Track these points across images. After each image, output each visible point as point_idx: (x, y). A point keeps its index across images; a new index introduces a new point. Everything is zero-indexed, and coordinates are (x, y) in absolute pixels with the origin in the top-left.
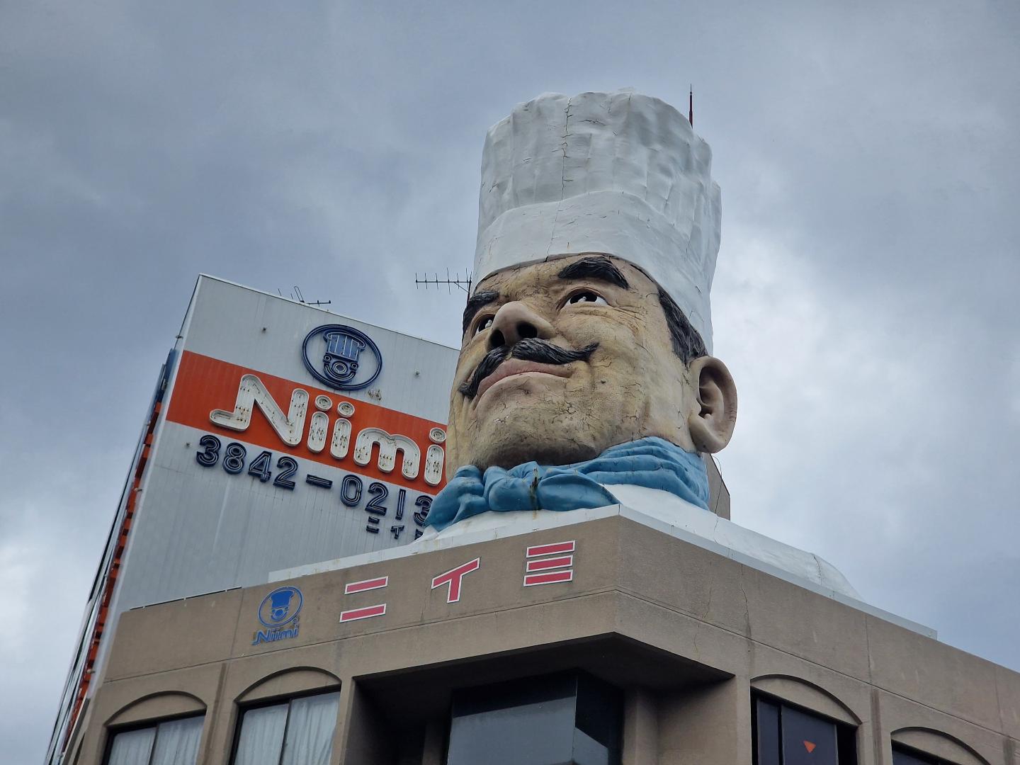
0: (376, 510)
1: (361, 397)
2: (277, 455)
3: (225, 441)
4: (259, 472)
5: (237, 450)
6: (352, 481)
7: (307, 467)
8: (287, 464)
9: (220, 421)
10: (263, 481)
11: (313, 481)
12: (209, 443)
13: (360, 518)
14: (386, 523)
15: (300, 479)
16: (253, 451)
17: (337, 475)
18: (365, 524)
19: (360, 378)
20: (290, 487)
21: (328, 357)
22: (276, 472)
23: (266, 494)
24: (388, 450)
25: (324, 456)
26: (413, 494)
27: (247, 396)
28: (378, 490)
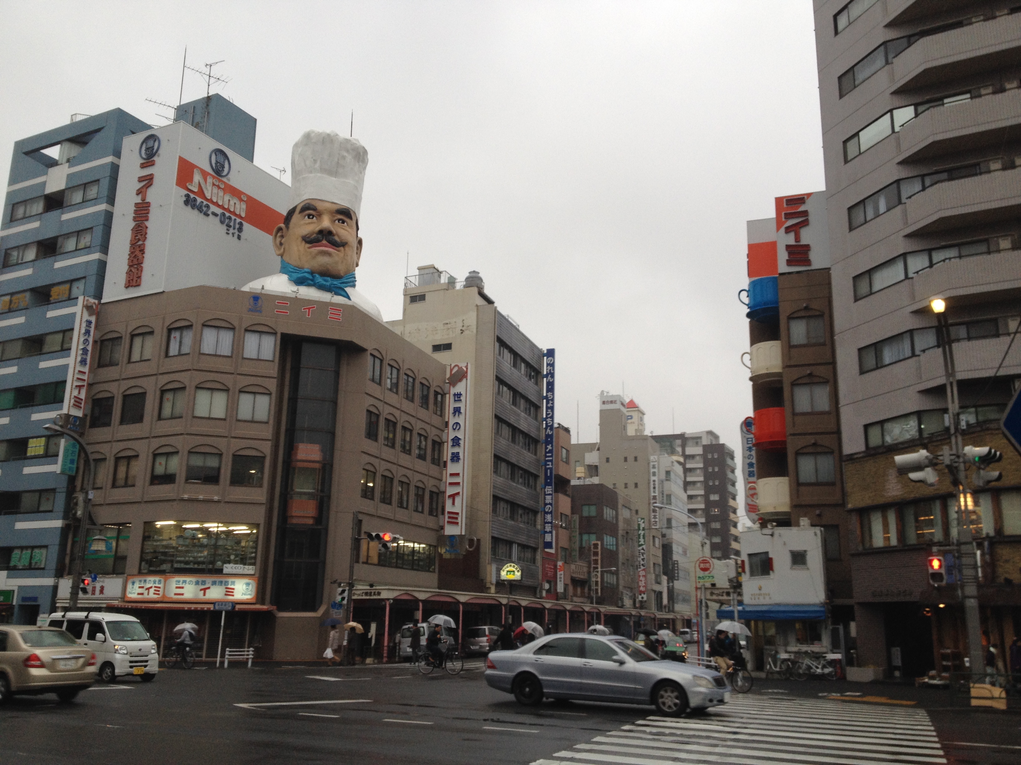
0: (229, 226)
1: (224, 179)
2: (205, 203)
3: (192, 196)
4: (200, 209)
5: (195, 200)
6: (223, 214)
7: (213, 208)
8: (208, 207)
9: (190, 187)
10: (201, 212)
11: (215, 214)
12: (187, 196)
13: (224, 227)
14: (231, 230)
15: (209, 212)
16: (199, 200)
17: (219, 211)
18: (226, 231)
19: (225, 173)
20: (207, 215)
21: (217, 162)
22: (205, 209)
23: (202, 215)
24: (232, 203)
25: (216, 204)
26: (238, 220)
27: (197, 177)
28: (230, 218)
